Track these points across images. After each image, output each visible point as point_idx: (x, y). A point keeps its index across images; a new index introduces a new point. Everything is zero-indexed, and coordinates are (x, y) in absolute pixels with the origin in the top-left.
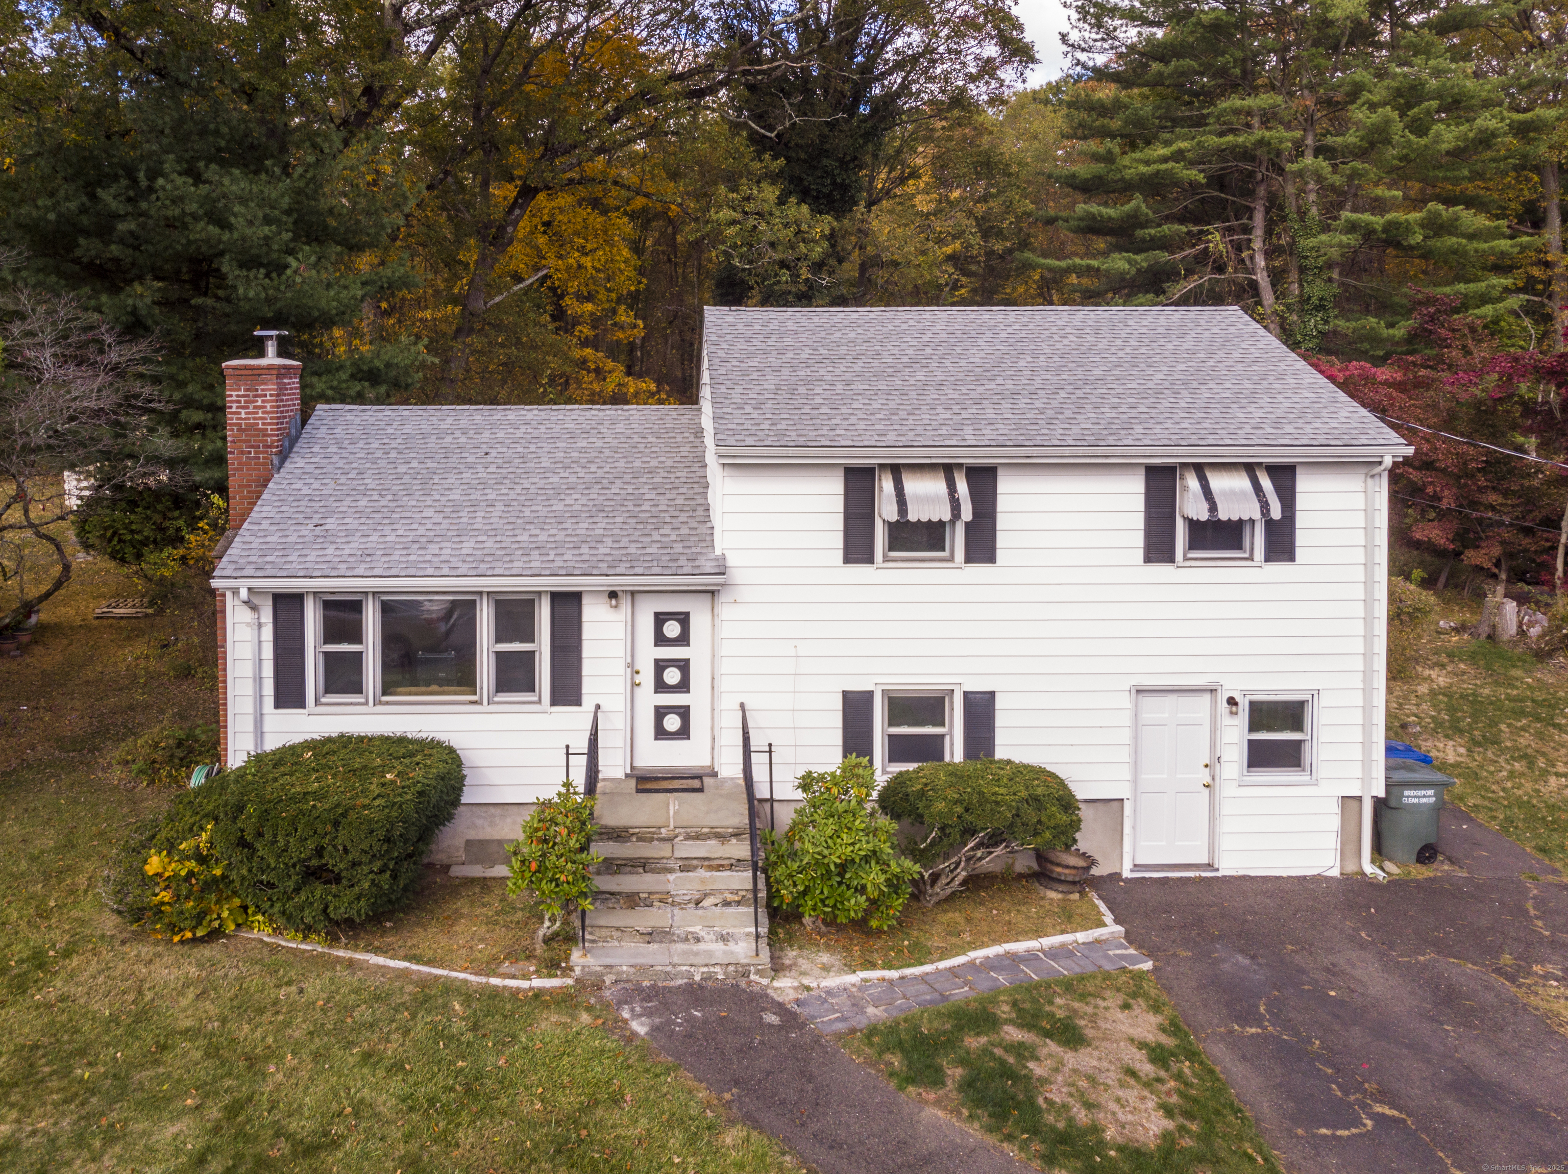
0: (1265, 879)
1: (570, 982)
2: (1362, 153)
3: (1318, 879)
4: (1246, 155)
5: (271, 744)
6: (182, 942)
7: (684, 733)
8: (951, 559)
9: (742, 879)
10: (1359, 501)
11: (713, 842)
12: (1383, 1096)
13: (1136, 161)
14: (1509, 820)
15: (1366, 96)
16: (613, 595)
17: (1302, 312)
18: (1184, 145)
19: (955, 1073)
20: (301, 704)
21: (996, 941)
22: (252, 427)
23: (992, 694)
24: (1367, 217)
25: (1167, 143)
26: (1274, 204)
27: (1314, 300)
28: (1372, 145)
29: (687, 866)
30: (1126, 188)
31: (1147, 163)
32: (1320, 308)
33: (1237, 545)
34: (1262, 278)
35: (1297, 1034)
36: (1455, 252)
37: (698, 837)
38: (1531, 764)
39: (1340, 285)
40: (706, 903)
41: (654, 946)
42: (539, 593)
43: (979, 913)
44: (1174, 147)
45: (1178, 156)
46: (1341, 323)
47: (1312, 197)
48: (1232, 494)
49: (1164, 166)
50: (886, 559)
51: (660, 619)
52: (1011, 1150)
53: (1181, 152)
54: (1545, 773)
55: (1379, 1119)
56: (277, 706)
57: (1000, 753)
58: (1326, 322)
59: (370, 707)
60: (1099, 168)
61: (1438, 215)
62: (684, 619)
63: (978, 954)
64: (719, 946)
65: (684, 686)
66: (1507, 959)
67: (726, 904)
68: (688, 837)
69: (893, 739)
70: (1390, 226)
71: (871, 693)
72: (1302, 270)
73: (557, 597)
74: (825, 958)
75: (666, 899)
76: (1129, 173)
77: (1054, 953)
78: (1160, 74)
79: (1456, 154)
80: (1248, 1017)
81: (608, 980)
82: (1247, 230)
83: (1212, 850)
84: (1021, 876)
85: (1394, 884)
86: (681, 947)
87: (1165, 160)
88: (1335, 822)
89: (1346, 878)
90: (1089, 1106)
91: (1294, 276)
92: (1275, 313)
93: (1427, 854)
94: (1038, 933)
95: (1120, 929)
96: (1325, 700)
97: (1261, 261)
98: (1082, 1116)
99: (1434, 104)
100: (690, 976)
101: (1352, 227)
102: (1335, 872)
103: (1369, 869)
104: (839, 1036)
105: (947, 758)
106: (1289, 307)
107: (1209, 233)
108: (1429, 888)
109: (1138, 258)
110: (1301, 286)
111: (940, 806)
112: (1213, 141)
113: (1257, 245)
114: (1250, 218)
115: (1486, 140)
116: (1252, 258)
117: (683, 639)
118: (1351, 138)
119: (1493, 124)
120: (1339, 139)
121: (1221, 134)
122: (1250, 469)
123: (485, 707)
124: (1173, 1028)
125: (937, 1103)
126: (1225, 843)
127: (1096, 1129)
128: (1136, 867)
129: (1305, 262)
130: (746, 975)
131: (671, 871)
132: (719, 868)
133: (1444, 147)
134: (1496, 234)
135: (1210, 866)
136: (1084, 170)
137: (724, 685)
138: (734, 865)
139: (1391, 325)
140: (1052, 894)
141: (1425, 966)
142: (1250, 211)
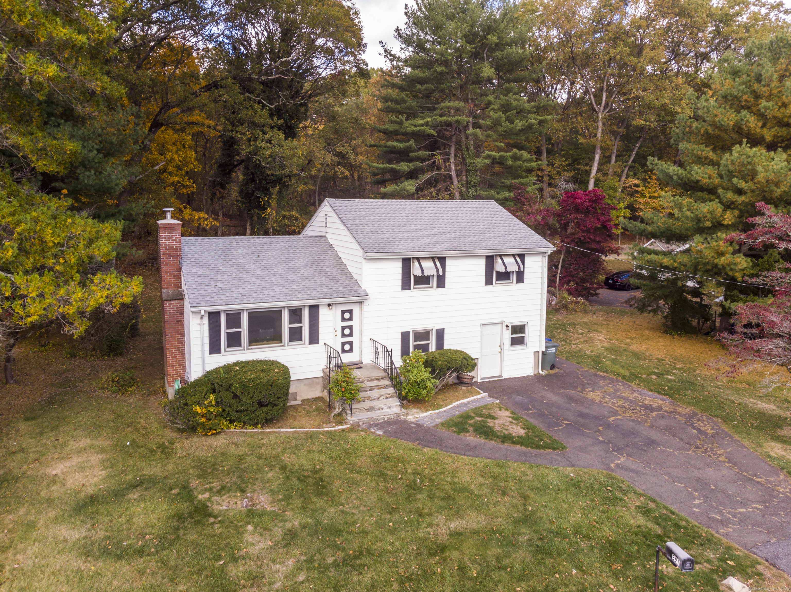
0: (516, 378)
1: (349, 426)
2: (489, 128)
3: (528, 376)
4: (449, 124)
5: (210, 367)
6: (212, 435)
7: (351, 350)
8: (432, 287)
9: (391, 390)
10: (540, 264)
11: (376, 381)
12: (565, 419)
13: (412, 125)
14: (567, 357)
15: (492, 106)
16: (329, 305)
17: (467, 188)
18: (429, 119)
19: (471, 429)
20: (219, 352)
21: (458, 400)
22: (170, 248)
23: (443, 329)
24: (494, 153)
25: (423, 118)
26: (458, 143)
27: (472, 183)
28: (495, 125)
29: (372, 389)
30: (408, 136)
31: (415, 126)
32: (474, 186)
33: (508, 279)
34: (453, 174)
35: (540, 411)
36: (519, 167)
37: (371, 380)
38: (566, 342)
39: (481, 178)
40: (381, 398)
41: (370, 413)
42: (305, 306)
43: (447, 395)
44: (425, 120)
45: (427, 124)
46: (482, 192)
47: (472, 142)
48: (510, 263)
49: (422, 128)
50: (414, 288)
51: (343, 312)
52: (493, 442)
53: (428, 122)
54: (570, 344)
55: (566, 424)
56: (211, 353)
57: (446, 347)
58: (476, 191)
59: (246, 351)
60: (396, 127)
61: (516, 154)
62: (350, 312)
63: (455, 404)
64: (388, 410)
65: (351, 335)
66: (579, 389)
67: (387, 398)
68: (368, 381)
69: (414, 345)
70: (501, 157)
71: (409, 332)
72: (467, 171)
73: (311, 307)
74: (415, 410)
75: (369, 399)
76: (409, 130)
77: (474, 401)
78: (419, 89)
79: (522, 130)
80: (528, 409)
81: (361, 423)
82: (448, 154)
83: (501, 371)
84: (451, 385)
85: (547, 375)
86: (377, 412)
87: (422, 125)
88: (532, 360)
89: (535, 375)
90: (507, 430)
91: (464, 173)
92: (458, 188)
93: (552, 367)
94: (466, 397)
95: (486, 394)
96: (531, 324)
97: (453, 167)
98: (506, 432)
99: (515, 111)
100: (384, 419)
101: (489, 157)
102: (532, 374)
103: (541, 372)
104: (434, 427)
105: (430, 351)
106: (462, 185)
107: (435, 155)
108: (555, 375)
109: (411, 164)
110: (467, 177)
111: (440, 363)
112: (439, 119)
113: (452, 160)
114: (450, 149)
115: (530, 127)
116: (450, 165)
117: (351, 319)
118: (489, 122)
119: (533, 121)
120: (484, 122)
121: (441, 116)
122: (514, 255)
123: (286, 347)
124: (512, 413)
125: (469, 436)
126: (505, 368)
127: (510, 434)
128: (482, 379)
129: (469, 168)
130: (399, 416)
131: (366, 391)
132: (381, 388)
133: (518, 128)
134: (530, 160)
135: (500, 376)
136: (390, 127)
137: (365, 333)
138: (386, 386)
139: (498, 193)
140: (463, 388)
141: (562, 393)
142: (450, 146)
